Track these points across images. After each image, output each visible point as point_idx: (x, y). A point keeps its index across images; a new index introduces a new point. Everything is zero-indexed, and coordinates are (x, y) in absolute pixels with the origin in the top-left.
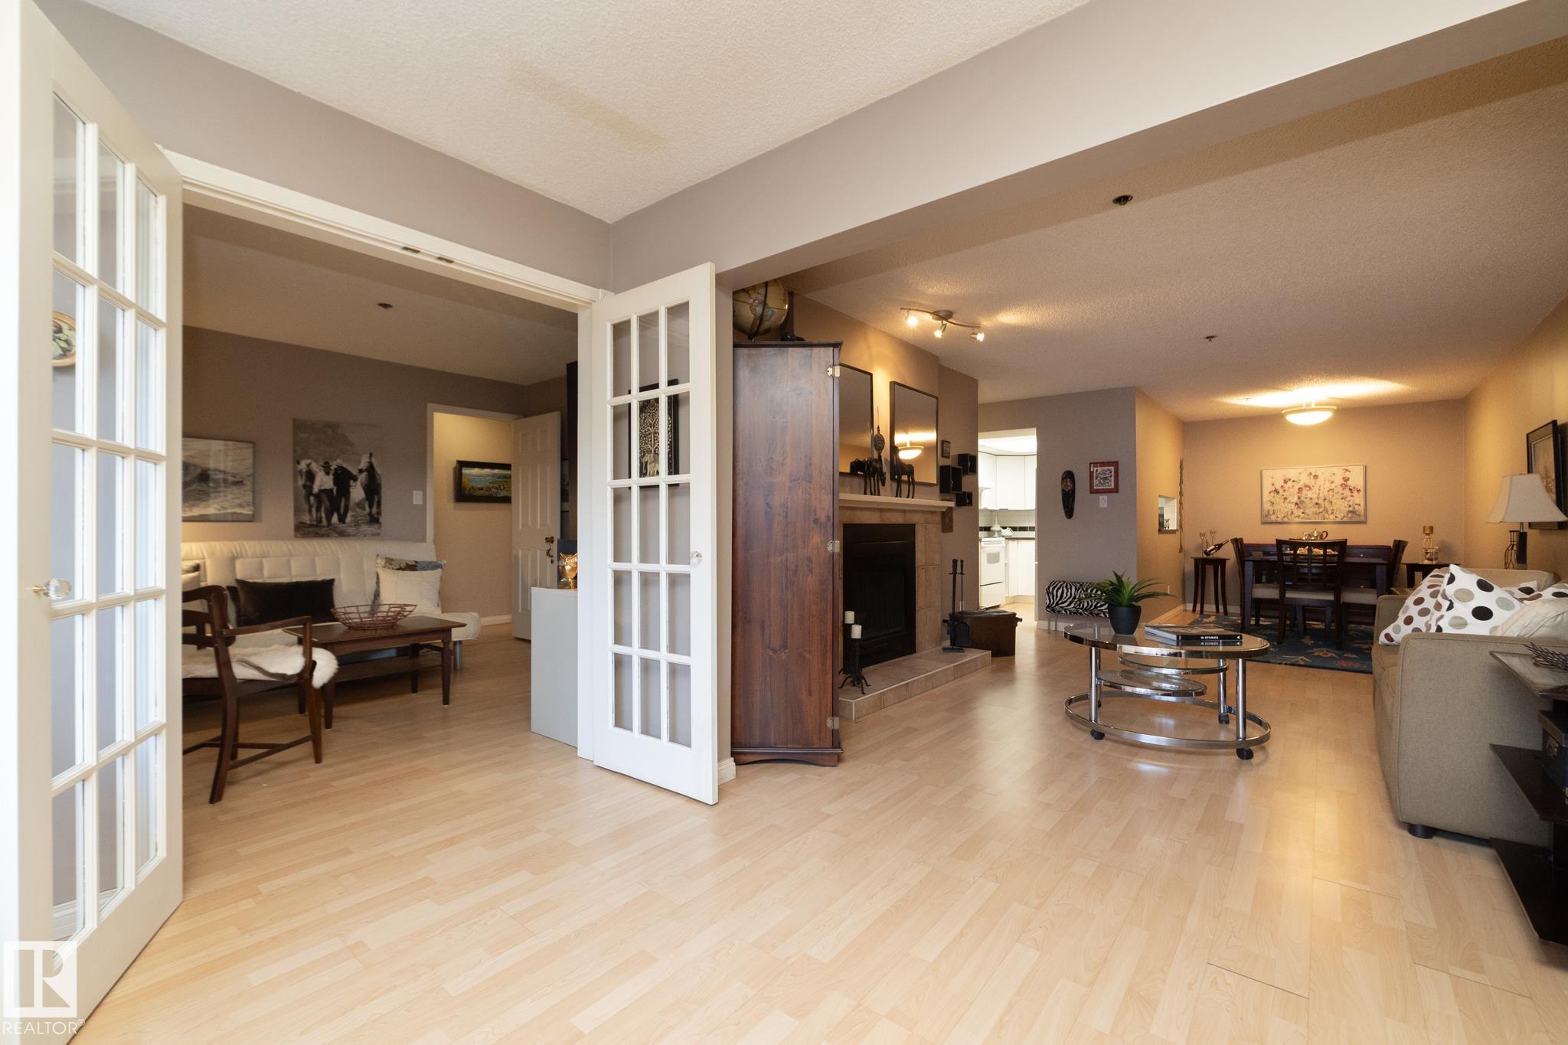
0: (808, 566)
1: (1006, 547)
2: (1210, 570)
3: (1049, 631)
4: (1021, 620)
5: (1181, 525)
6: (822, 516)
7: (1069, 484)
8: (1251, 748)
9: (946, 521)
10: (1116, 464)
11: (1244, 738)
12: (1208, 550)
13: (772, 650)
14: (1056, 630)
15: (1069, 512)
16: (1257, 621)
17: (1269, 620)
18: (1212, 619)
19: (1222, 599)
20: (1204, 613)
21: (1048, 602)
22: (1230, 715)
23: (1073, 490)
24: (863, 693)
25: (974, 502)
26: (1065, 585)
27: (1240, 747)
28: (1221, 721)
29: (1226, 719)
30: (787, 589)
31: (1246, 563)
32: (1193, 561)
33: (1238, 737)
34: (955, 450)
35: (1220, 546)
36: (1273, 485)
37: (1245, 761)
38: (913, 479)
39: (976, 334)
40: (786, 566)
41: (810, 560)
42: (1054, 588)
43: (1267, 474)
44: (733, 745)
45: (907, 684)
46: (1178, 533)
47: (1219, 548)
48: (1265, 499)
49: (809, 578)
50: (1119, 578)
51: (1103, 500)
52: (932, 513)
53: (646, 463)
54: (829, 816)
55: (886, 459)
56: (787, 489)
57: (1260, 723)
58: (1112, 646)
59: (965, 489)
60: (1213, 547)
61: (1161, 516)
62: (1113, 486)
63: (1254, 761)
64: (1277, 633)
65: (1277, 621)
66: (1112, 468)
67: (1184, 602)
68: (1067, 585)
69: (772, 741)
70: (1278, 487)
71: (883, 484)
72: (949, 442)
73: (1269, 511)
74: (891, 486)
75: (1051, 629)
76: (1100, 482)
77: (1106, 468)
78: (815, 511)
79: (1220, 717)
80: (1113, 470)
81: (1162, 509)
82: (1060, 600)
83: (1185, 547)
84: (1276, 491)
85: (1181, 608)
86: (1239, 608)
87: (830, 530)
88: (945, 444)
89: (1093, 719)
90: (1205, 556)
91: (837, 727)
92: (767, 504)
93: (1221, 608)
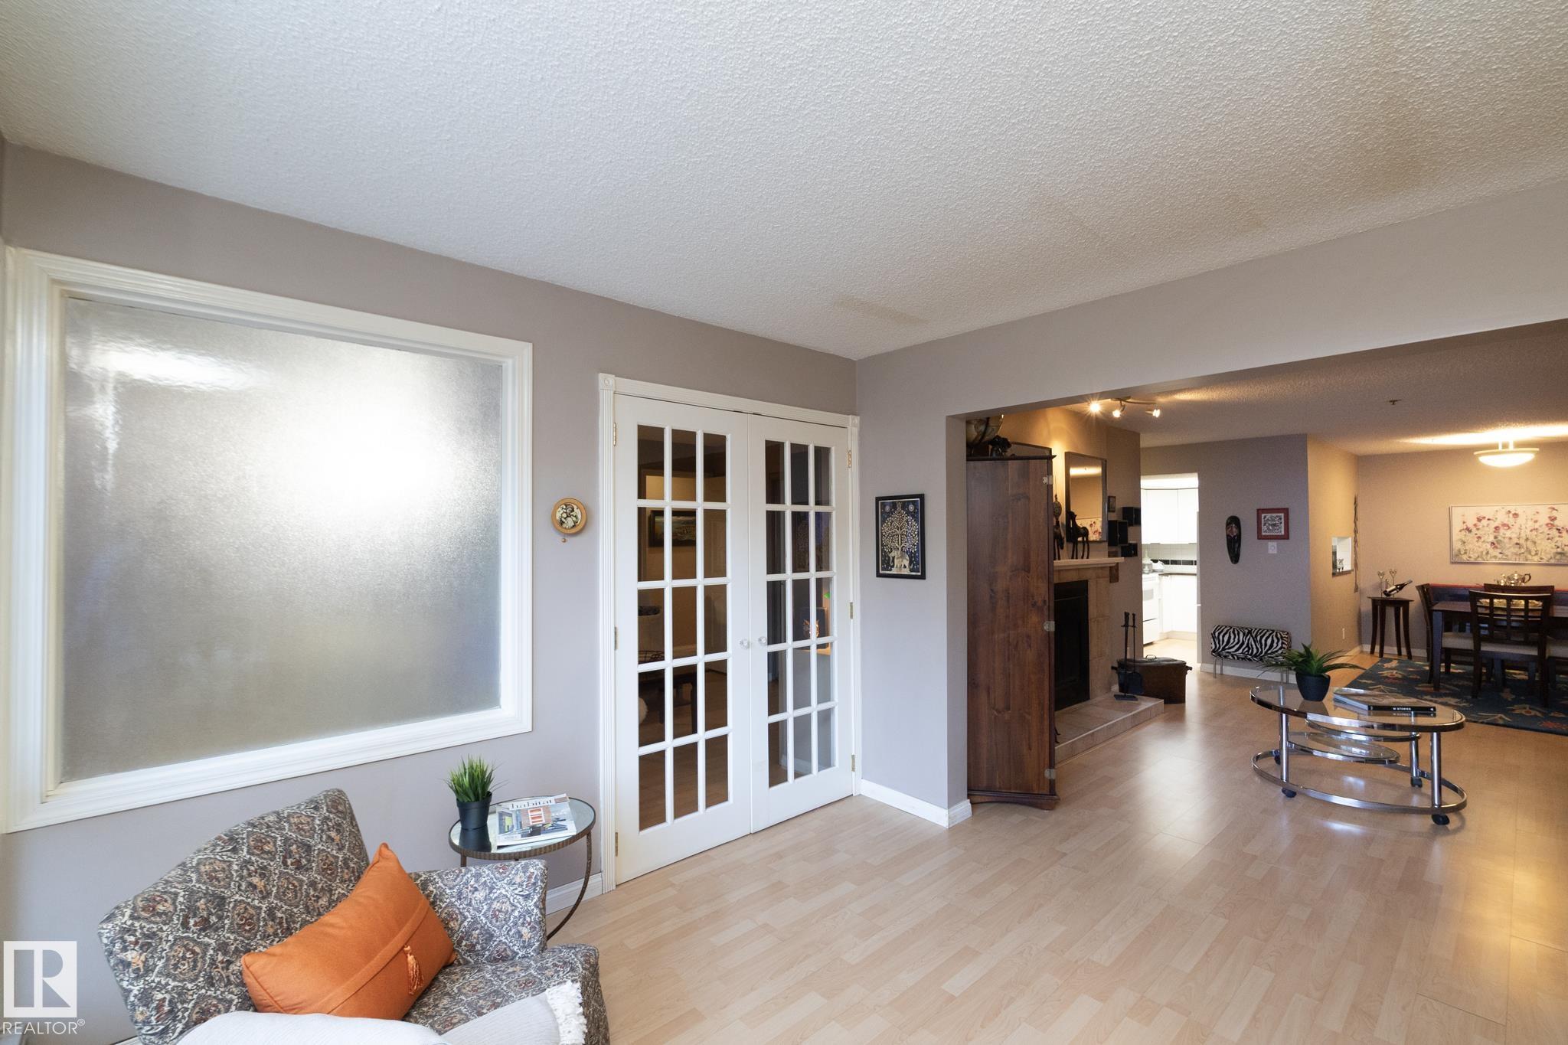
0: (1027, 641)
1: (1159, 584)
2: (1390, 612)
3: (1215, 675)
4: (1191, 669)
5: (1356, 565)
6: (1039, 600)
7: (1234, 530)
8: (1447, 815)
9: (1113, 574)
10: (1286, 511)
11: (1440, 805)
12: (1388, 590)
13: (996, 710)
14: (1222, 674)
15: (1235, 557)
16: (1448, 668)
17: (1463, 666)
18: (1394, 664)
19: (1404, 640)
20: (1384, 656)
21: (1214, 647)
22: (1423, 779)
23: (1239, 536)
24: (1058, 743)
25: (1139, 553)
26: (1232, 630)
27: (1436, 813)
28: (1413, 784)
29: (1419, 783)
30: (1009, 659)
31: (1434, 613)
32: (1370, 602)
33: (1433, 804)
34: (1119, 504)
35: (1402, 586)
36: (1464, 523)
37: (1441, 826)
38: (1087, 539)
39: (1152, 410)
40: (1009, 641)
41: (1028, 637)
42: (1219, 634)
43: (1457, 512)
44: (969, 789)
45: (1093, 733)
46: (1353, 573)
47: (1401, 589)
48: (1455, 537)
49: (1028, 652)
50: (1307, 649)
51: (1272, 547)
52: (1102, 568)
53: (894, 558)
54: (1065, 854)
55: (1062, 524)
56: (1008, 578)
57: (1455, 789)
58: (1302, 714)
59: (1131, 541)
60: (1394, 587)
61: (1334, 553)
62: (1283, 533)
63: (1450, 826)
64: (1471, 684)
65: (1471, 668)
66: (1282, 515)
67: (1361, 642)
68: (1234, 630)
69: (998, 786)
70: (1470, 526)
71: (1062, 548)
72: (1115, 497)
73: (1459, 551)
74: (1067, 547)
75: (1217, 672)
76: (1268, 529)
77: (1274, 515)
78: (1033, 597)
79: (1412, 780)
80: (1283, 517)
81: (1336, 546)
82: (1226, 645)
83: (1361, 586)
84: (1469, 530)
85: (1357, 649)
86: (1425, 651)
87: (1046, 613)
88: (1111, 500)
89: (1284, 779)
90: (1384, 596)
91: (1053, 777)
92: (992, 590)
93: (1404, 651)
